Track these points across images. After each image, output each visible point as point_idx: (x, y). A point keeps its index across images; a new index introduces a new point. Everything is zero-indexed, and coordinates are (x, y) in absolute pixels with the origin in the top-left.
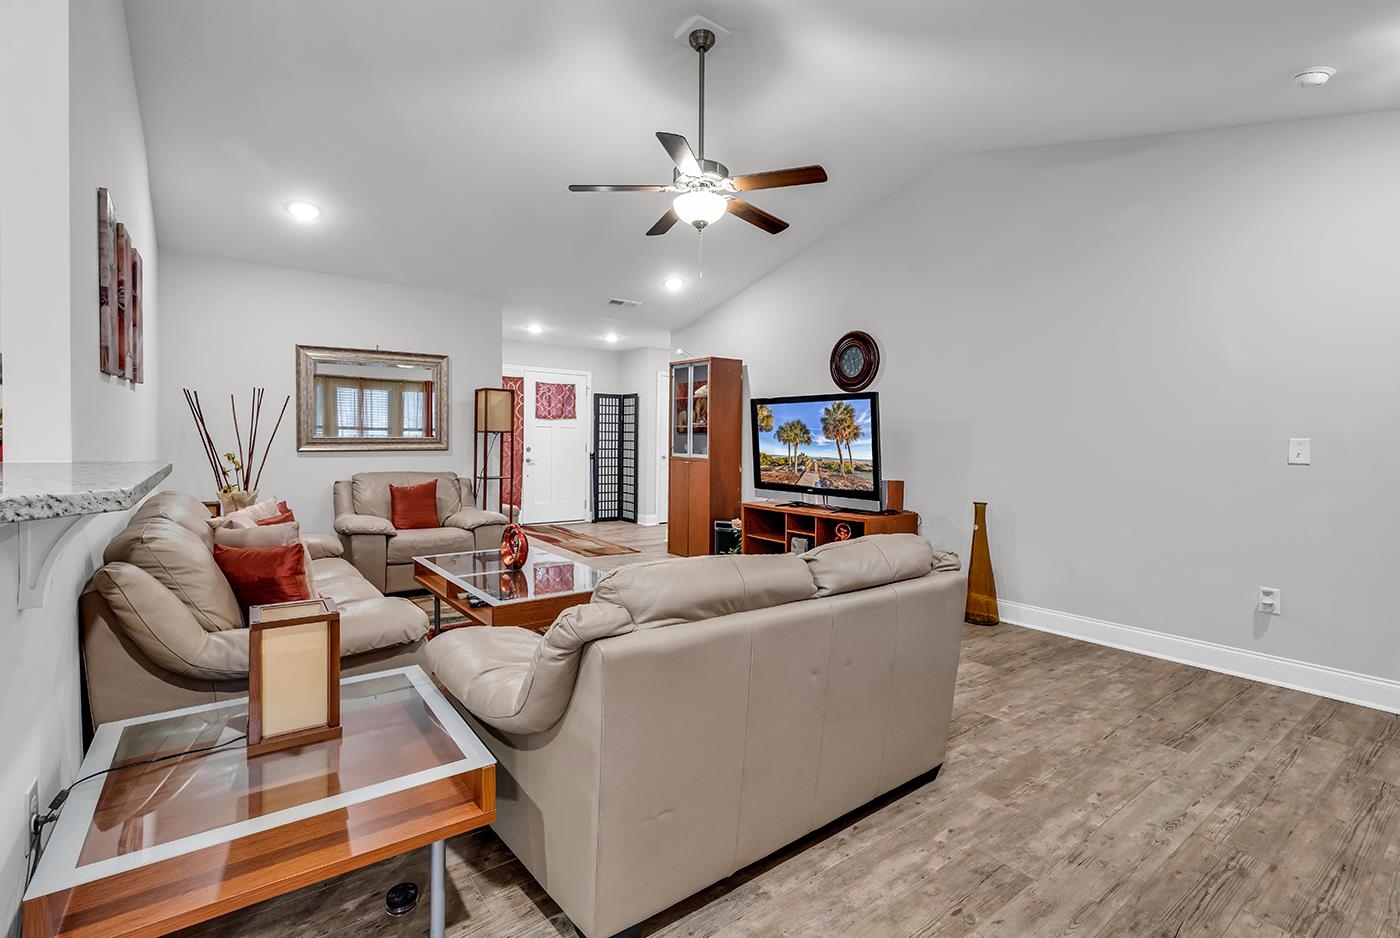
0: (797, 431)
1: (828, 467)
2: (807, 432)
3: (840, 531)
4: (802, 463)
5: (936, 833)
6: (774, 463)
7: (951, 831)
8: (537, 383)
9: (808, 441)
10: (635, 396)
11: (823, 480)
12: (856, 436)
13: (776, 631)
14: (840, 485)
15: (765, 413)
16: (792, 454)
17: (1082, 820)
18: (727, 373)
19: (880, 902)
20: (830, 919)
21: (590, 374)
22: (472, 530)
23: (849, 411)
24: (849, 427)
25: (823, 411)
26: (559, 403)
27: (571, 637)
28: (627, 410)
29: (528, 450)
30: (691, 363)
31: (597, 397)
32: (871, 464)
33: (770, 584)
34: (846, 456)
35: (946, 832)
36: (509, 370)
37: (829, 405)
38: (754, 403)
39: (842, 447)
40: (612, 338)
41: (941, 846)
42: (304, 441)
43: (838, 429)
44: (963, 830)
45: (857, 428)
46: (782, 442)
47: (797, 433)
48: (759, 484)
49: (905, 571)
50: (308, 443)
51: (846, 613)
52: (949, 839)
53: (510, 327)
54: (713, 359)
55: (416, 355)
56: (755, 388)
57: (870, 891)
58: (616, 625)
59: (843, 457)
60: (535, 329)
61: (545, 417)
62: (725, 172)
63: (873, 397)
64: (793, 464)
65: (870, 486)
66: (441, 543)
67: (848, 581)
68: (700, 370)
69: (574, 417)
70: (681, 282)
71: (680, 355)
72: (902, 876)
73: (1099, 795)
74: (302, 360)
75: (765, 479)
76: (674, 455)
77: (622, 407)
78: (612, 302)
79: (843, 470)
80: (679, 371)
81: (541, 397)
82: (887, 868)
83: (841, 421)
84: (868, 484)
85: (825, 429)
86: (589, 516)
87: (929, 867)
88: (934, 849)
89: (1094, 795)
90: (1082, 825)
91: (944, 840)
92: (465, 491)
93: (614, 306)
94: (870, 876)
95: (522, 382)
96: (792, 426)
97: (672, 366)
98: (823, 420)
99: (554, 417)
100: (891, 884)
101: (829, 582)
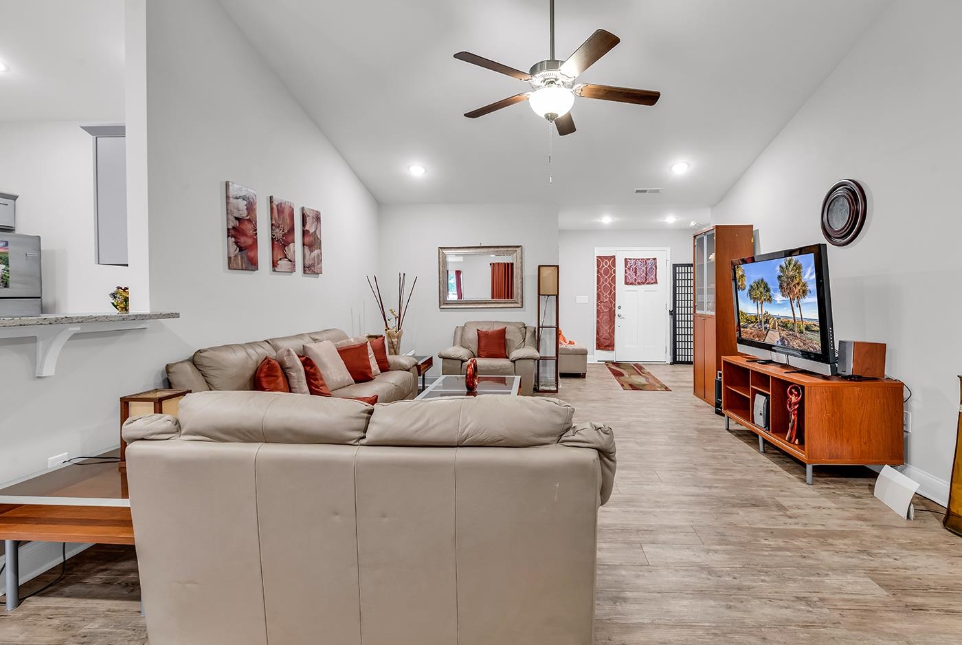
0: (762, 290)
1: (785, 326)
2: (768, 290)
3: (791, 393)
4: (767, 322)
6: (749, 321)
8: (626, 259)
9: (770, 300)
11: (782, 339)
12: (804, 292)
15: (741, 273)
16: (760, 313)
18: (735, 238)
21: (669, 249)
23: (798, 268)
24: (798, 284)
25: (778, 268)
26: (643, 273)
29: (619, 307)
30: (704, 232)
31: (673, 266)
32: (817, 323)
34: (798, 315)
36: (604, 252)
37: (782, 262)
38: (734, 263)
39: (795, 304)
40: (671, 220)
43: (790, 286)
45: (804, 285)
46: (752, 301)
48: (740, 340)
54: (717, 227)
55: (502, 247)
59: (796, 316)
60: (607, 220)
61: (632, 284)
64: (761, 321)
65: (819, 347)
68: (711, 238)
69: (656, 282)
70: (685, 166)
75: (743, 335)
76: (697, 312)
78: (637, 191)
79: (796, 329)
80: (700, 240)
81: (629, 269)
83: (793, 278)
84: (816, 344)
85: (781, 286)
86: (669, 359)
93: (640, 194)
95: (615, 259)
96: (758, 285)
97: (695, 237)
98: (779, 277)
99: (639, 284)
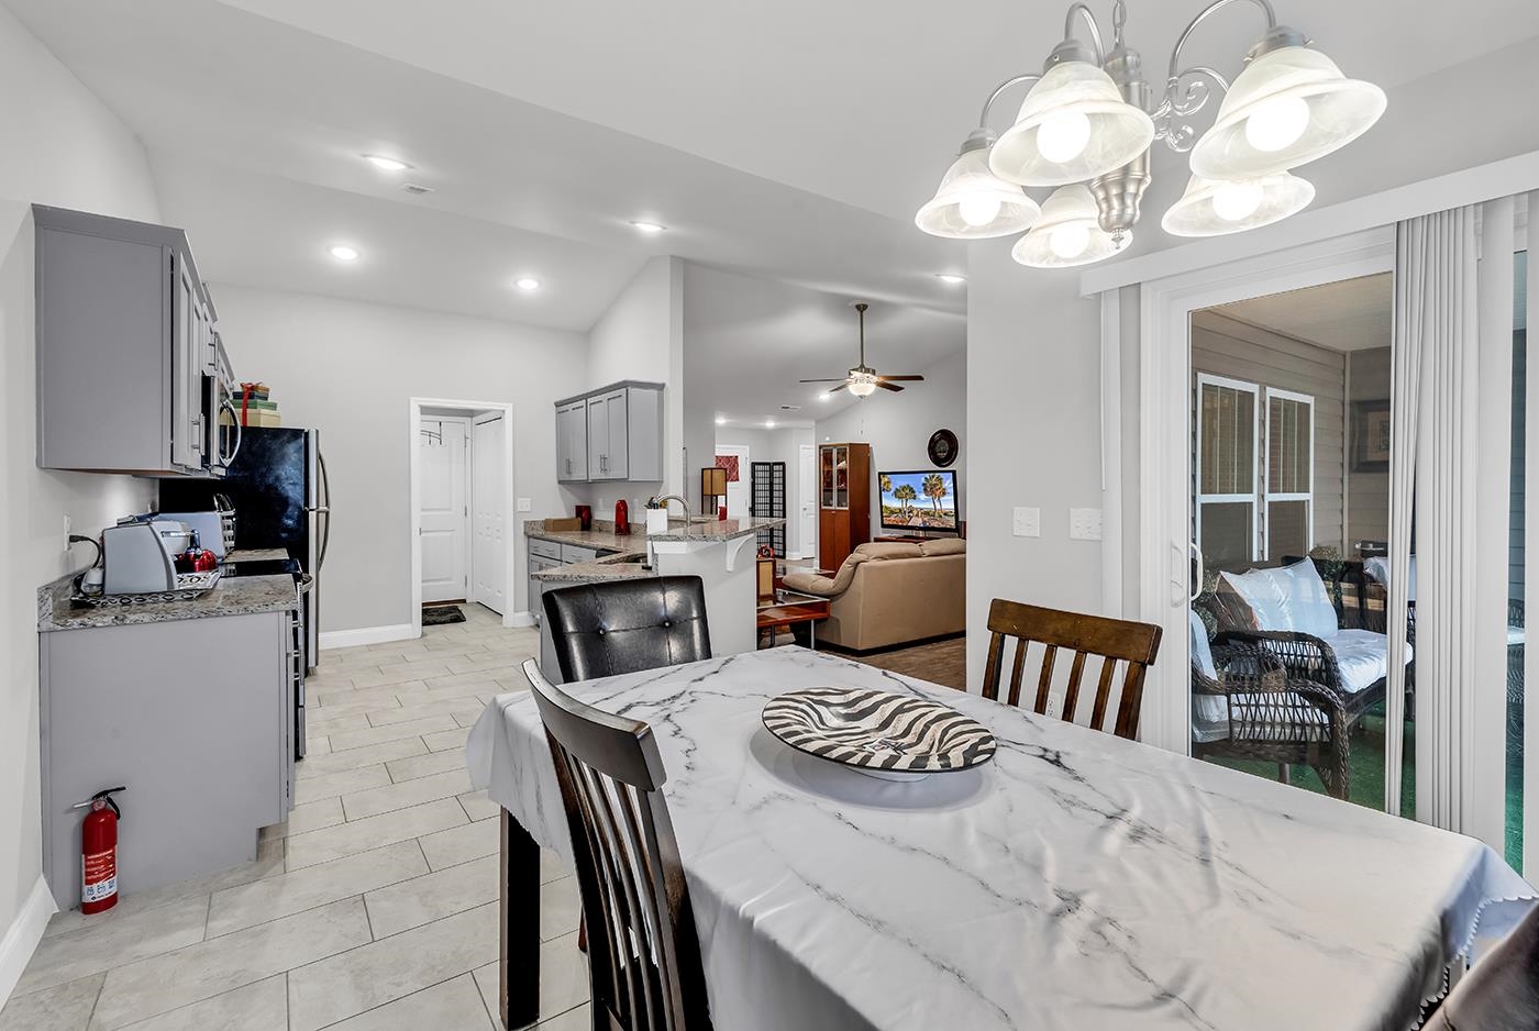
0: (907, 491)
1: (927, 513)
2: (913, 492)
4: (911, 512)
6: (892, 512)
9: (914, 498)
10: (783, 464)
11: (924, 522)
12: (944, 494)
13: (910, 565)
14: (935, 524)
15: (886, 480)
16: (904, 506)
18: (860, 454)
21: (750, 449)
23: (940, 479)
24: (939, 489)
25: (924, 479)
28: (776, 474)
30: (835, 446)
31: (754, 465)
32: (953, 511)
34: (938, 507)
36: (726, 454)
37: (927, 476)
38: (880, 474)
39: (936, 500)
40: (770, 424)
43: (932, 490)
45: (944, 489)
46: (898, 499)
47: (907, 493)
48: (883, 526)
51: (933, 562)
54: (851, 444)
56: (879, 465)
60: (722, 420)
63: (954, 472)
64: (905, 512)
67: (933, 552)
68: (842, 454)
69: (738, 480)
71: (827, 441)
75: (886, 522)
76: (823, 507)
77: (771, 472)
78: (782, 407)
79: (936, 515)
80: (826, 456)
83: (935, 485)
84: (952, 524)
85: (925, 490)
93: (783, 409)
96: (904, 488)
97: (821, 447)
98: (924, 484)
101: (927, 552)
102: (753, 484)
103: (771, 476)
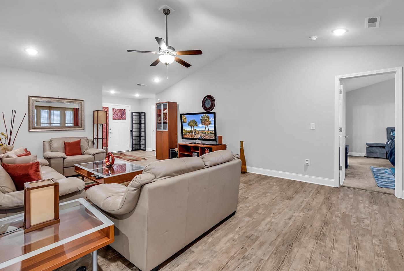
1: (202, 133)
2: (197, 123)
3: (206, 150)
4: (195, 132)
5: (236, 229)
6: (187, 132)
7: (239, 228)
8: (113, 109)
9: (197, 126)
10: (145, 113)
11: (201, 137)
12: (210, 124)
14: (206, 137)
15: (184, 118)
16: (192, 129)
17: (270, 220)
18: (173, 106)
19: (223, 249)
20: (211, 255)
21: (130, 106)
22: (93, 155)
23: (208, 117)
24: (208, 121)
25: (201, 117)
26: (120, 114)
27: (138, 184)
28: (142, 117)
29: (110, 129)
30: (162, 103)
31: (132, 113)
32: (214, 131)
33: (193, 165)
34: (207, 129)
35: (238, 228)
36: (104, 105)
37: (203, 115)
38: (181, 115)
39: (206, 127)
40: (137, 95)
41: (237, 232)
42: (31, 128)
43: (205, 122)
44: (242, 227)
45: (210, 122)
46: (189, 126)
47: (193, 123)
48: (183, 138)
49: (227, 160)
50: (33, 129)
51: (213, 172)
52: (239, 229)
53: (105, 91)
54: (168, 102)
55: (73, 100)
56: (181, 111)
57: (221, 246)
58: (152, 179)
59: (207, 130)
60: (113, 92)
61: (116, 119)
62: (174, 50)
63: (214, 113)
64: (193, 132)
65: (214, 138)
66: (83, 160)
67: (213, 163)
68: (165, 105)
69: (125, 119)
70: (159, 80)
71: (159, 101)
72: (228, 241)
73: (273, 213)
74: (31, 101)
75: (184, 137)
76: (157, 130)
77: (140, 116)
78: (138, 85)
79: (206, 133)
80: (158, 105)
81: (114, 113)
82: (224, 240)
83: (206, 120)
84: (213, 137)
85: (202, 122)
86: (130, 149)
87: (235, 238)
88: (236, 233)
89: (272, 214)
90: (270, 222)
91: (238, 230)
92: (90, 143)
93: (138, 86)
94: (220, 242)
95: (108, 108)
96: (192, 121)
97: (156, 104)
98: (201, 120)
99: (119, 119)
100: (226, 243)
101: (208, 164)
102: (132, 121)
103: (140, 118)
